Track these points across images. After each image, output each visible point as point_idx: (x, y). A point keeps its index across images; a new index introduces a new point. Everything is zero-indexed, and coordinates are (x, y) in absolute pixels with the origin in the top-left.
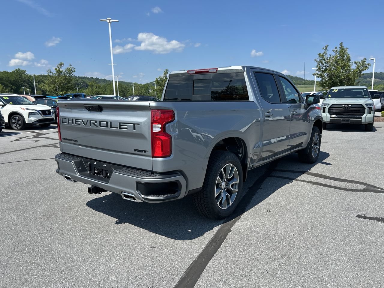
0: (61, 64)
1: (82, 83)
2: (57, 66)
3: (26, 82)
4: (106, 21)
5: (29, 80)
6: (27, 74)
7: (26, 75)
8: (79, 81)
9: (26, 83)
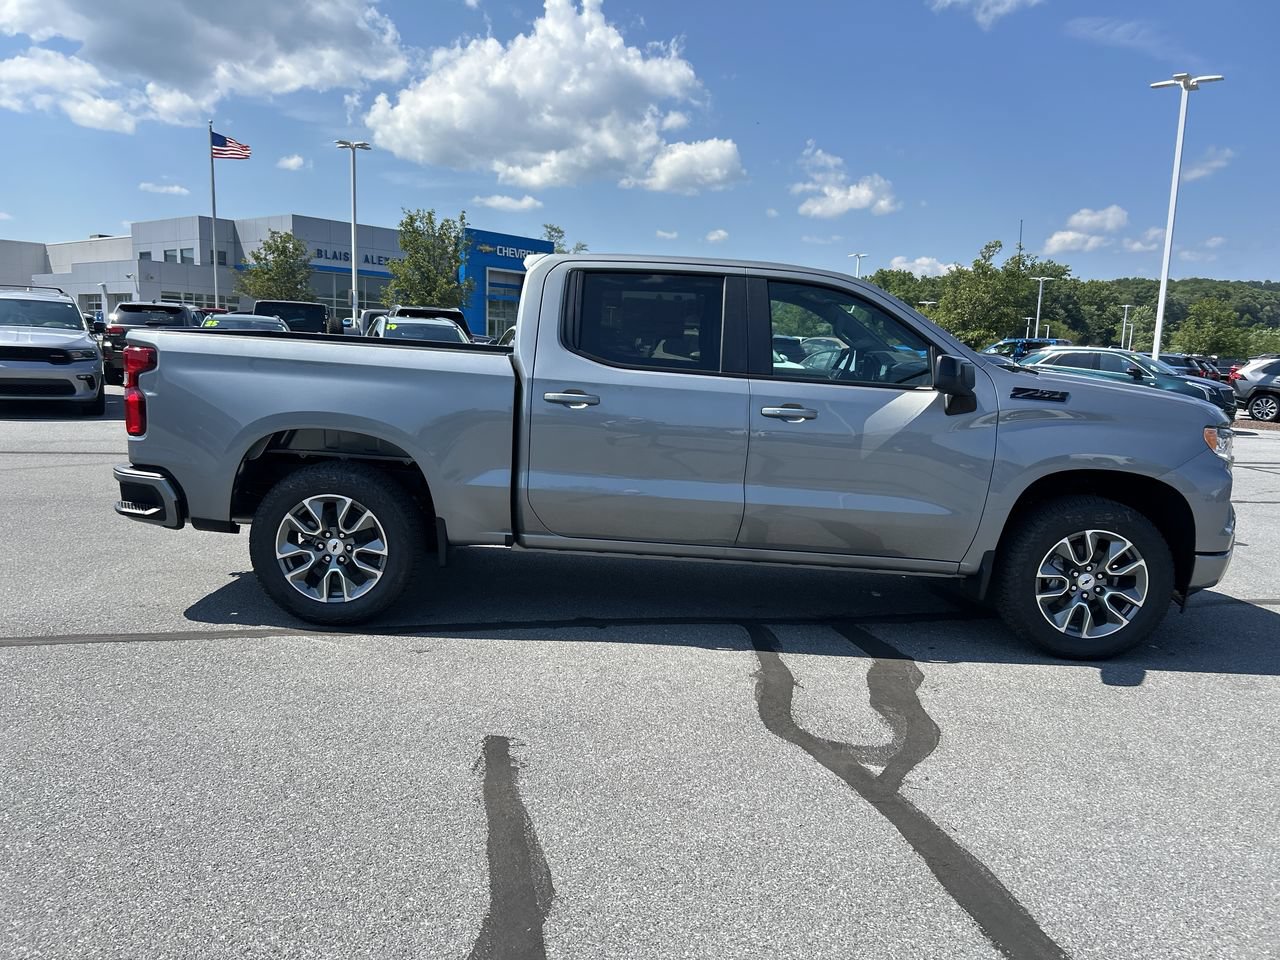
0: (991, 248)
1: (1269, 304)
2: (982, 253)
3: (1060, 302)
4: (1175, 84)
5: (1069, 297)
6: (1069, 278)
7: (1065, 280)
8: (1262, 299)
9: (1058, 306)
